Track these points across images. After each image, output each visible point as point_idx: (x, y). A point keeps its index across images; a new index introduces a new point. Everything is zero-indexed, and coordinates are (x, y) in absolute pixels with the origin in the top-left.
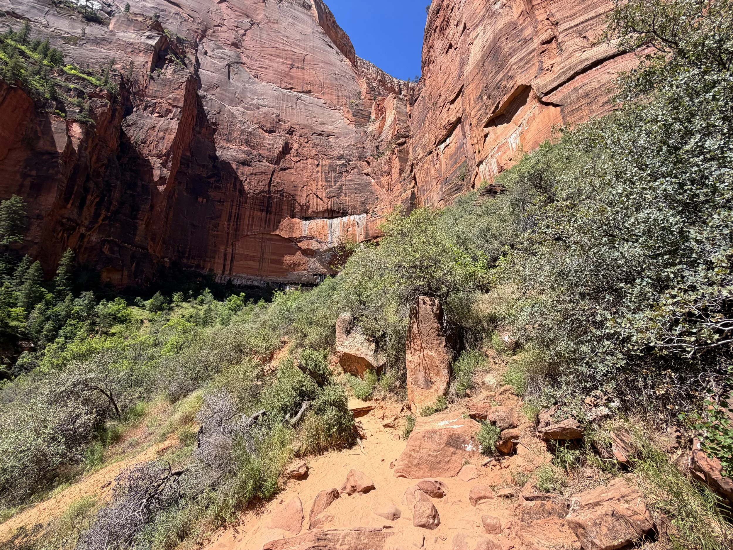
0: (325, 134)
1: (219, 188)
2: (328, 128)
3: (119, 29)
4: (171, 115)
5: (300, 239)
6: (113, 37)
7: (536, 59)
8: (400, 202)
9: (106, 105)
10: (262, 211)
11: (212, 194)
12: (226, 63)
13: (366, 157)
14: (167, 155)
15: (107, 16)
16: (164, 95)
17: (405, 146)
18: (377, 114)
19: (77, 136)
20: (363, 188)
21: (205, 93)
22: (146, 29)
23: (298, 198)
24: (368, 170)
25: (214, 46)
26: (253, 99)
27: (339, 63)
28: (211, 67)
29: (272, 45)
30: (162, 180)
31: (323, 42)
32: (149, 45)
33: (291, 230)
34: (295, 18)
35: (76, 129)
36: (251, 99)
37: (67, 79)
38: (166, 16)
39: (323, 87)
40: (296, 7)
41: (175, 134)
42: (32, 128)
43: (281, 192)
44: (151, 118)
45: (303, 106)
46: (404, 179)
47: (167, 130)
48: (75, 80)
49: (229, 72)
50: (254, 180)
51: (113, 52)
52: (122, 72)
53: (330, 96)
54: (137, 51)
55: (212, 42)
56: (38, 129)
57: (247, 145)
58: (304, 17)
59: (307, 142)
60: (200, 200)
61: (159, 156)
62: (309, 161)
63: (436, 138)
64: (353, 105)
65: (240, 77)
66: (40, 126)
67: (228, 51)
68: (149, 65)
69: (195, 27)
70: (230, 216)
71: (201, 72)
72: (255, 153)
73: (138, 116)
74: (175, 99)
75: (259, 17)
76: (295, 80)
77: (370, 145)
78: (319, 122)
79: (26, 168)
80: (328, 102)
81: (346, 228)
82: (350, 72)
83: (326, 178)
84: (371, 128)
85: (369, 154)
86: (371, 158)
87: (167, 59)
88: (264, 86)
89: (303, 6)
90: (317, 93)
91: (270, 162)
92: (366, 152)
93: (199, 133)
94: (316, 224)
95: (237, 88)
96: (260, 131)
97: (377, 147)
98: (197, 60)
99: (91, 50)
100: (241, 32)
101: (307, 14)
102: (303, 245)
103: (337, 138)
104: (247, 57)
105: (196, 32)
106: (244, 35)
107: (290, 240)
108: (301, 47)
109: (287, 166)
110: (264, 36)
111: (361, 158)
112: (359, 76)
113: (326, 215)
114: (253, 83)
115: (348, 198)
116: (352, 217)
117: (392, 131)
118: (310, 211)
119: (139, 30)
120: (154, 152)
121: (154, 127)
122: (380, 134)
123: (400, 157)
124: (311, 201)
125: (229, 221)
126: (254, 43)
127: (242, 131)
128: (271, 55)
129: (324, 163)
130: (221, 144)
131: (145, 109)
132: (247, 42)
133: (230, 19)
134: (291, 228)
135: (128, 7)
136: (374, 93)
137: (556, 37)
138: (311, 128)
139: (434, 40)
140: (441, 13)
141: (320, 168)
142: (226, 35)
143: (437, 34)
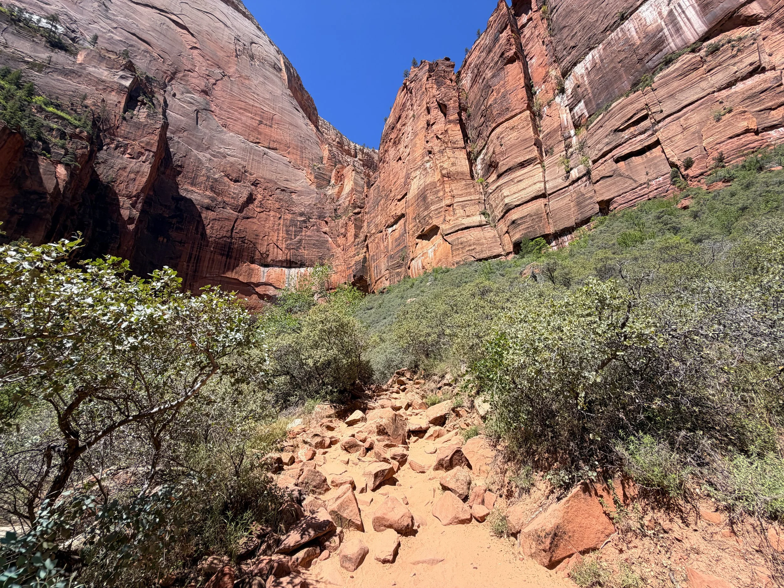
0: (288, 190)
1: (182, 229)
2: (292, 186)
3: (89, 64)
4: (143, 158)
5: (258, 285)
6: (83, 71)
7: (443, 213)
8: (353, 263)
9: (86, 147)
10: (223, 255)
11: (173, 234)
12: (195, 108)
13: (325, 217)
14: (138, 196)
15: (71, 42)
16: (137, 138)
17: (360, 215)
18: (336, 180)
19: (62, 177)
20: (322, 244)
21: (172, 136)
22: (119, 68)
23: (259, 247)
24: (326, 229)
25: (183, 90)
26: (221, 148)
27: (304, 126)
28: (179, 110)
29: (243, 99)
30: (131, 220)
31: (290, 104)
32: (123, 85)
33: (250, 275)
34: (266, 77)
35: (61, 170)
36: (218, 147)
37: (46, 116)
38: (135, 51)
39: (289, 147)
40: (267, 67)
41: (147, 177)
42: (21, 167)
43: (243, 239)
44: (122, 158)
45: (269, 161)
46: (358, 244)
47: (138, 172)
48: (54, 118)
49: (197, 118)
50: (217, 225)
51: (83, 87)
52: (93, 108)
53: (295, 156)
54: (109, 89)
55: (182, 86)
56: (26, 169)
57: (212, 190)
58: (275, 78)
59: (271, 196)
60: (161, 239)
61: (129, 197)
62: (272, 213)
63: (386, 222)
64: (316, 168)
65: (208, 124)
66: (28, 166)
67: (196, 96)
68: (122, 105)
69: (165, 68)
70: (190, 258)
71: (169, 114)
72: (220, 199)
73: (109, 154)
74: (148, 143)
75: (231, 71)
76: (263, 136)
77: (329, 207)
78: (283, 179)
79: (13, 206)
80: (293, 161)
81: (303, 277)
82: (314, 136)
83: (287, 231)
84: (331, 191)
86: (330, 219)
87: (139, 101)
88: (232, 137)
89: (274, 68)
90: (283, 151)
91: (234, 210)
92: (325, 213)
93: (164, 173)
94: (275, 272)
95: (205, 134)
96: (226, 179)
97: (335, 210)
98: (165, 101)
99: (58, 80)
100: (212, 81)
101: (277, 76)
102: (259, 290)
103: (299, 196)
104: (217, 106)
105: (165, 73)
106: (215, 84)
107: (248, 284)
108: (271, 107)
109: (250, 215)
110: (235, 89)
111: (321, 217)
112: (322, 142)
113: (285, 264)
114: (221, 132)
115: (306, 252)
116: (309, 269)
117: (349, 199)
118: (269, 259)
119: (112, 68)
120: (124, 192)
121: (125, 168)
122: (338, 198)
123: (356, 225)
124: (271, 250)
125: (189, 262)
126: (224, 94)
127: (208, 177)
128: (241, 108)
129: (286, 217)
130: (185, 187)
131: (116, 149)
132: (218, 91)
133: (201, 66)
134: (250, 273)
135: (96, 38)
136: (334, 161)
137: (453, 204)
138: (276, 183)
139: (389, 147)
140: (395, 130)
141: (281, 221)
142: (196, 81)
143: (391, 144)
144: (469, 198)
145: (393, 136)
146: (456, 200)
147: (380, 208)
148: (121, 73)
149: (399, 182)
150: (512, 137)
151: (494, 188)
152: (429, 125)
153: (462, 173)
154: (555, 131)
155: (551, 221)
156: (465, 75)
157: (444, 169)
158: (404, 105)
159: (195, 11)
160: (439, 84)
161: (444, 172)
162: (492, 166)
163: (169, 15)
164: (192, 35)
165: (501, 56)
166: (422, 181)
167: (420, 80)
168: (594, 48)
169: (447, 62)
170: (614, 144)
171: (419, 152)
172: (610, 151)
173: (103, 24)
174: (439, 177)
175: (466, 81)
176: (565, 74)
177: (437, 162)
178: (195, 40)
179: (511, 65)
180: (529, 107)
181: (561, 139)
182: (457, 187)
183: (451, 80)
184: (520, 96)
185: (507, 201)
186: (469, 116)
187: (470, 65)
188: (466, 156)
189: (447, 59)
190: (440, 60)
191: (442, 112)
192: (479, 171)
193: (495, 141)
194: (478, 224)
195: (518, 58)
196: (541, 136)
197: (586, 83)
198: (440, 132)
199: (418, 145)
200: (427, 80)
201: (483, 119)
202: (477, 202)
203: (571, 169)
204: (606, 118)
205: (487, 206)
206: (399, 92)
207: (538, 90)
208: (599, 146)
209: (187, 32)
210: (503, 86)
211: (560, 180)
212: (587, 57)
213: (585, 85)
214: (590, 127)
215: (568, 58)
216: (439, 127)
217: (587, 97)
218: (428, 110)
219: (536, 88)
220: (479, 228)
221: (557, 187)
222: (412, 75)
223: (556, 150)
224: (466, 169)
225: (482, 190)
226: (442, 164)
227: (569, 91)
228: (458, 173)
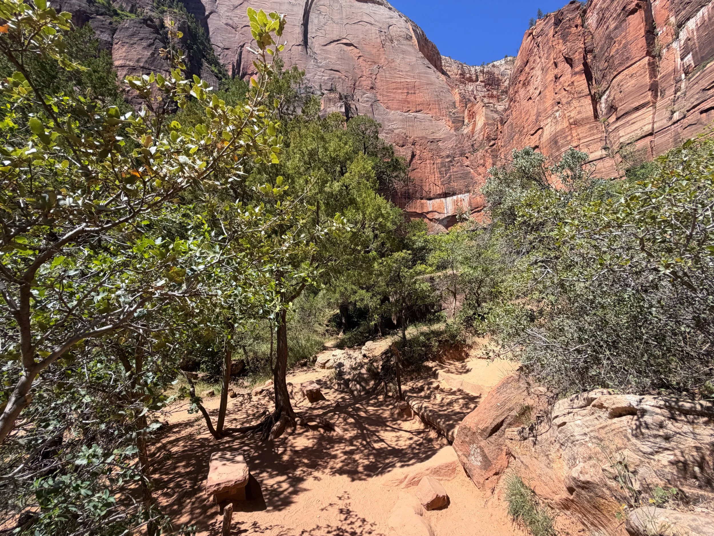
0: (435, 141)
2: (437, 136)
3: (327, 106)
5: (428, 213)
12: (370, 104)
13: (465, 154)
17: (495, 147)
18: (469, 118)
20: (466, 175)
22: (338, 102)
23: (424, 187)
24: (467, 163)
25: (361, 94)
26: (389, 126)
27: (437, 80)
28: (363, 109)
29: (393, 80)
31: (423, 66)
32: (342, 112)
33: (422, 207)
34: (404, 52)
39: (430, 105)
40: (403, 42)
43: (414, 185)
45: (419, 123)
49: (373, 110)
53: (435, 110)
55: (360, 91)
58: (409, 48)
59: (425, 149)
62: (428, 162)
64: (451, 114)
65: (379, 111)
67: (368, 94)
69: (350, 83)
75: (382, 61)
76: (411, 103)
77: (467, 144)
78: (430, 133)
80: (434, 115)
81: (456, 203)
82: (446, 86)
83: (440, 172)
84: (466, 130)
85: (467, 151)
86: (469, 154)
88: (393, 114)
89: (407, 38)
90: (426, 110)
92: (465, 150)
94: (437, 202)
97: (472, 145)
98: (356, 108)
100: (374, 77)
101: (410, 45)
102: (429, 216)
103: (444, 142)
104: (380, 95)
105: (351, 87)
106: (376, 78)
107: (422, 214)
108: (412, 76)
109: (415, 167)
110: (387, 75)
111: (462, 154)
112: (452, 87)
113: (442, 196)
114: (387, 113)
115: (455, 184)
116: (459, 196)
117: (483, 133)
118: (432, 195)
119: (335, 103)
122: (473, 135)
123: (492, 156)
124: (432, 188)
126: (382, 83)
128: (394, 89)
129: (437, 162)
132: (378, 84)
133: (366, 69)
134: (422, 206)
135: (321, 86)
136: (466, 101)
137: (579, 145)
138: (426, 138)
139: (518, 88)
140: (523, 73)
141: (435, 166)
142: (366, 83)
143: (520, 85)
144: (592, 138)
145: (522, 78)
146: (582, 141)
147: (515, 142)
148: (339, 104)
149: (530, 119)
150: (630, 84)
151: (613, 128)
152: (557, 78)
153: (587, 118)
154: (669, 75)
155: (654, 153)
156: (591, 14)
157: (571, 118)
158: (531, 51)
159: (353, 26)
160: (565, 37)
161: (571, 121)
162: (612, 108)
163: (341, 42)
164: (356, 47)
165: (623, 10)
166: (553, 129)
167: (547, 35)
168: (704, 6)
169: (573, 6)
170: (701, 100)
171: (549, 103)
172: (699, 104)
173: (319, 73)
174: (568, 124)
175: (592, 20)
176: (680, 25)
177: (565, 112)
178: (358, 51)
179: (632, 16)
180: (648, 53)
181: (672, 83)
182: (582, 131)
183: (576, 26)
184: (640, 45)
185: (621, 140)
186: (595, 57)
187: (596, 5)
188: (590, 102)
189: (572, 3)
190: (565, 7)
191: (568, 63)
192: (603, 109)
193: (616, 88)
194: (599, 157)
195: (640, 7)
196: (659, 77)
197: (695, 37)
198: (567, 84)
199: (548, 97)
200: (553, 36)
201: (606, 64)
202: (599, 140)
203: (675, 112)
204: (700, 77)
205: (608, 142)
206: (525, 37)
207: (660, 31)
208: (692, 100)
209: (353, 48)
210: (625, 37)
211: (665, 121)
212: (698, 14)
213: (694, 40)
214: (691, 80)
215: (683, 12)
216: (567, 78)
217: (694, 50)
218: (556, 64)
219: (658, 30)
220: (601, 161)
221: (662, 126)
222: (539, 30)
223: (667, 93)
224: (591, 113)
225: (604, 129)
226: (569, 114)
227: (682, 42)
228: (583, 119)
